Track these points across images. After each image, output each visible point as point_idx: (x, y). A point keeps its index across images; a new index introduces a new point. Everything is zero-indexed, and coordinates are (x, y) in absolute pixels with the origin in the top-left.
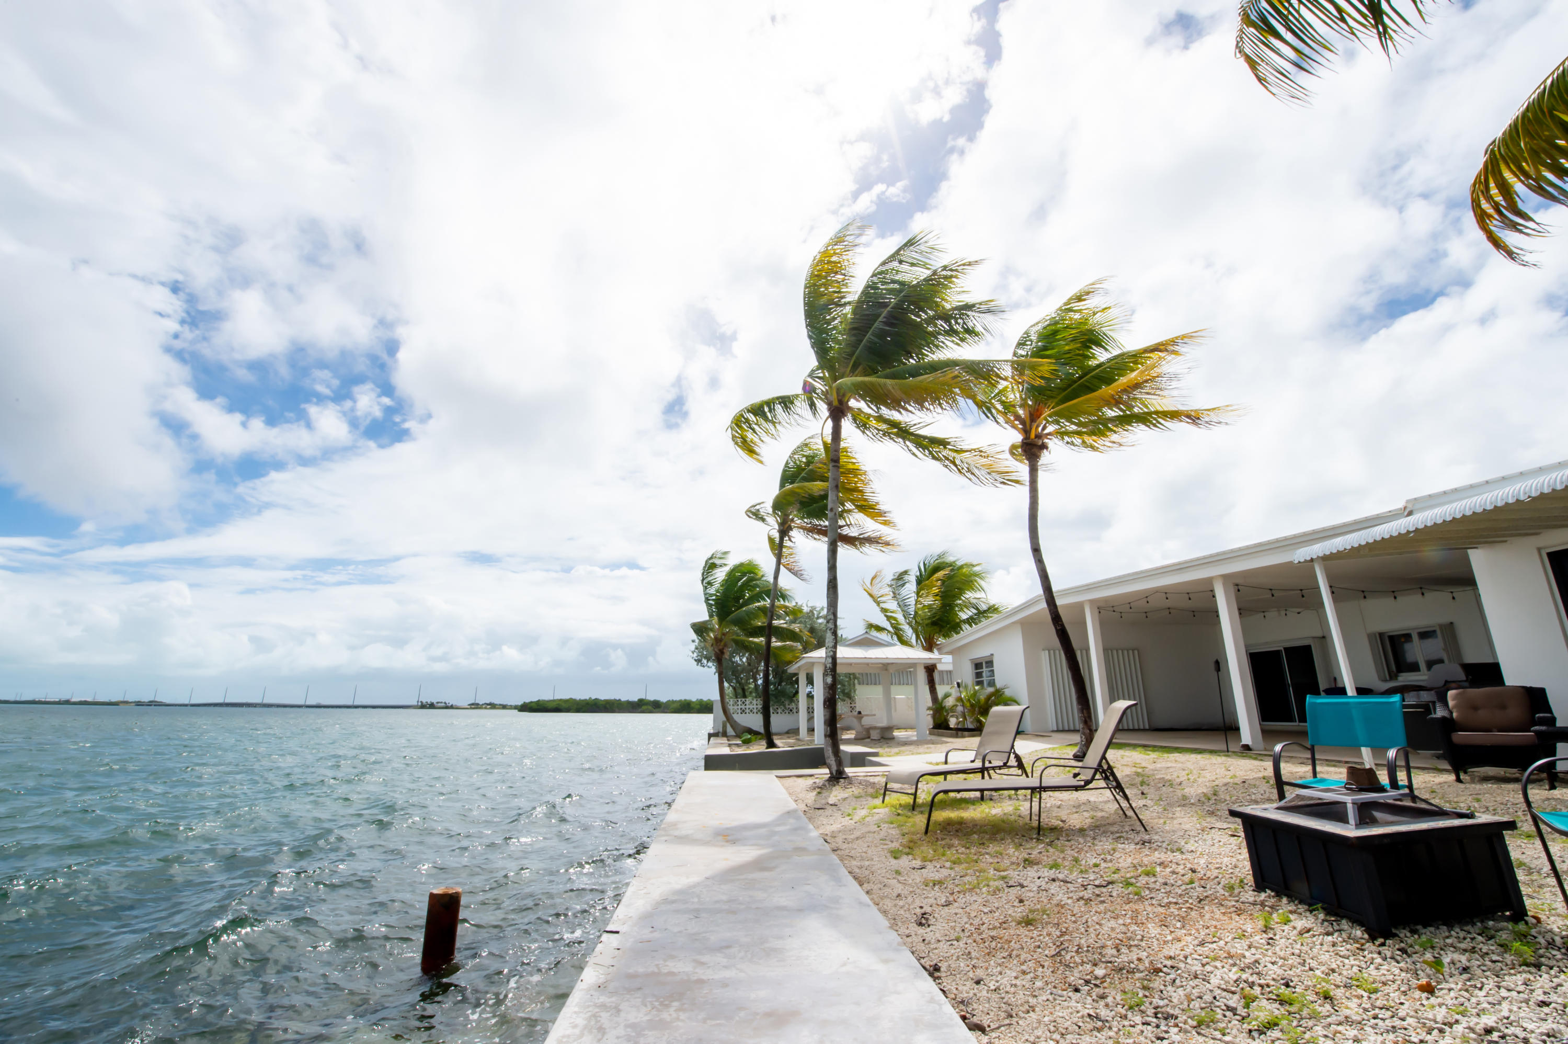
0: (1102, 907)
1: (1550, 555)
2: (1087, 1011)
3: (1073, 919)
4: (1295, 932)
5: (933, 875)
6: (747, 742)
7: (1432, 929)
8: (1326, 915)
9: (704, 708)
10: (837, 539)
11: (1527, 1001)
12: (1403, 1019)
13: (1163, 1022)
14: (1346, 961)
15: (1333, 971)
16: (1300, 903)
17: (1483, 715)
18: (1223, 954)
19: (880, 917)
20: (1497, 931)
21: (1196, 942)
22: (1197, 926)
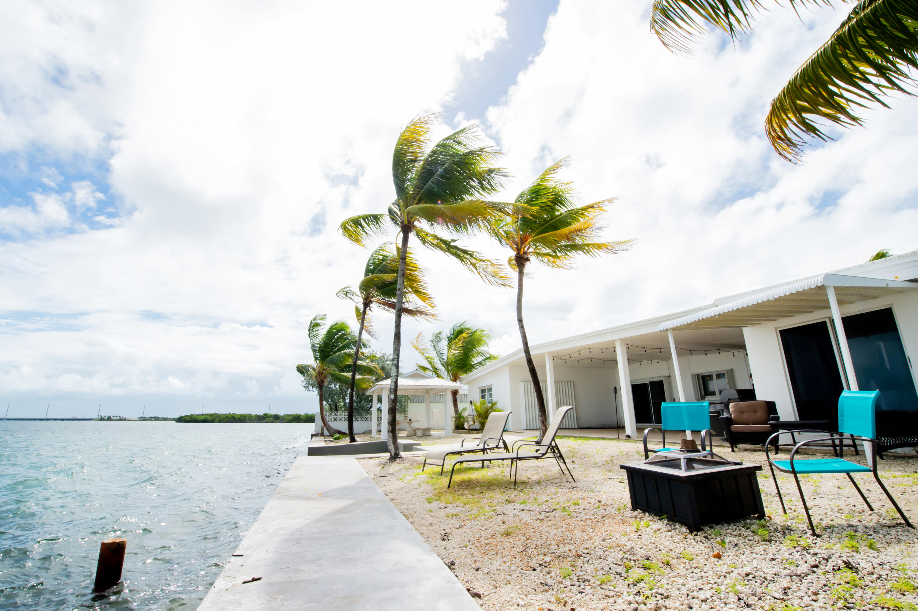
0: (550, 523)
1: (781, 331)
2: (540, 581)
3: (533, 530)
4: (652, 531)
5: (452, 511)
6: (337, 439)
7: (720, 526)
8: (668, 521)
9: (310, 419)
10: (401, 311)
11: (765, 559)
12: (706, 573)
13: (582, 584)
14: (678, 545)
15: (671, 550)
16: (655, 515)
17: (746, 416)
18: (615, 545)
19: (419, 536)
20: (751, 525)
21: (601, 539)
22: (601, 531)
